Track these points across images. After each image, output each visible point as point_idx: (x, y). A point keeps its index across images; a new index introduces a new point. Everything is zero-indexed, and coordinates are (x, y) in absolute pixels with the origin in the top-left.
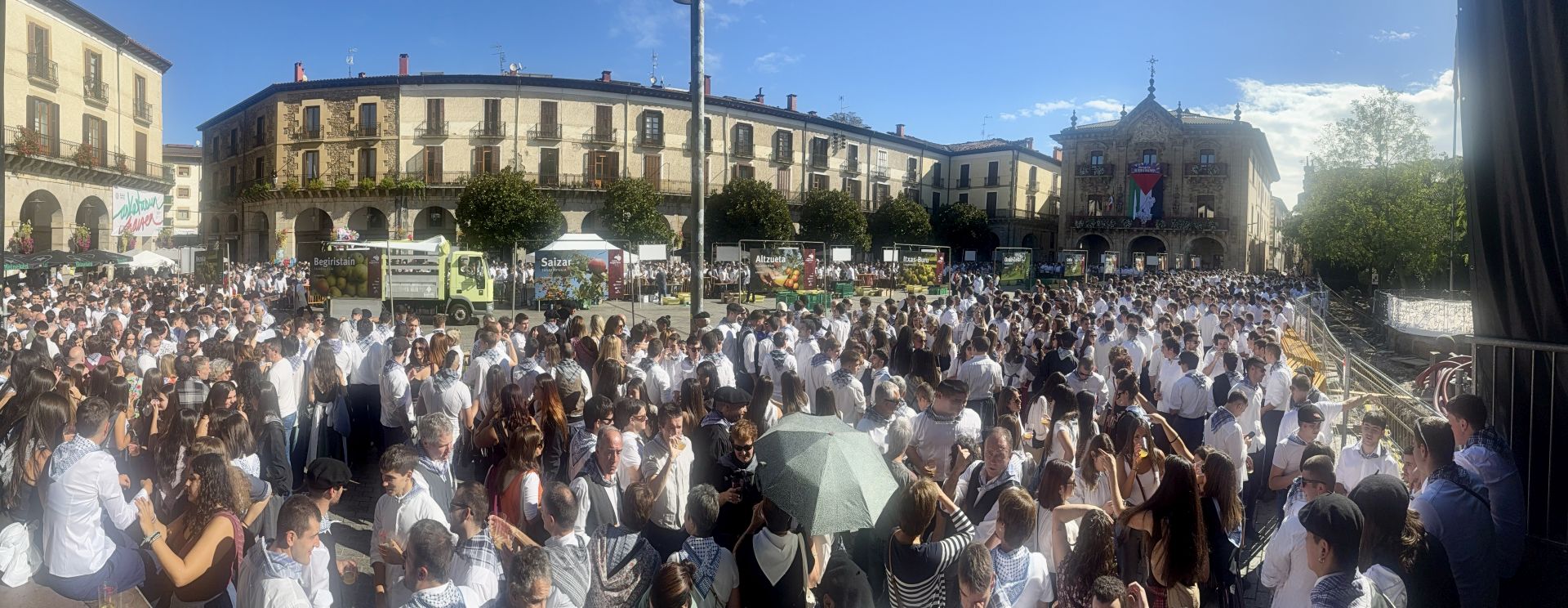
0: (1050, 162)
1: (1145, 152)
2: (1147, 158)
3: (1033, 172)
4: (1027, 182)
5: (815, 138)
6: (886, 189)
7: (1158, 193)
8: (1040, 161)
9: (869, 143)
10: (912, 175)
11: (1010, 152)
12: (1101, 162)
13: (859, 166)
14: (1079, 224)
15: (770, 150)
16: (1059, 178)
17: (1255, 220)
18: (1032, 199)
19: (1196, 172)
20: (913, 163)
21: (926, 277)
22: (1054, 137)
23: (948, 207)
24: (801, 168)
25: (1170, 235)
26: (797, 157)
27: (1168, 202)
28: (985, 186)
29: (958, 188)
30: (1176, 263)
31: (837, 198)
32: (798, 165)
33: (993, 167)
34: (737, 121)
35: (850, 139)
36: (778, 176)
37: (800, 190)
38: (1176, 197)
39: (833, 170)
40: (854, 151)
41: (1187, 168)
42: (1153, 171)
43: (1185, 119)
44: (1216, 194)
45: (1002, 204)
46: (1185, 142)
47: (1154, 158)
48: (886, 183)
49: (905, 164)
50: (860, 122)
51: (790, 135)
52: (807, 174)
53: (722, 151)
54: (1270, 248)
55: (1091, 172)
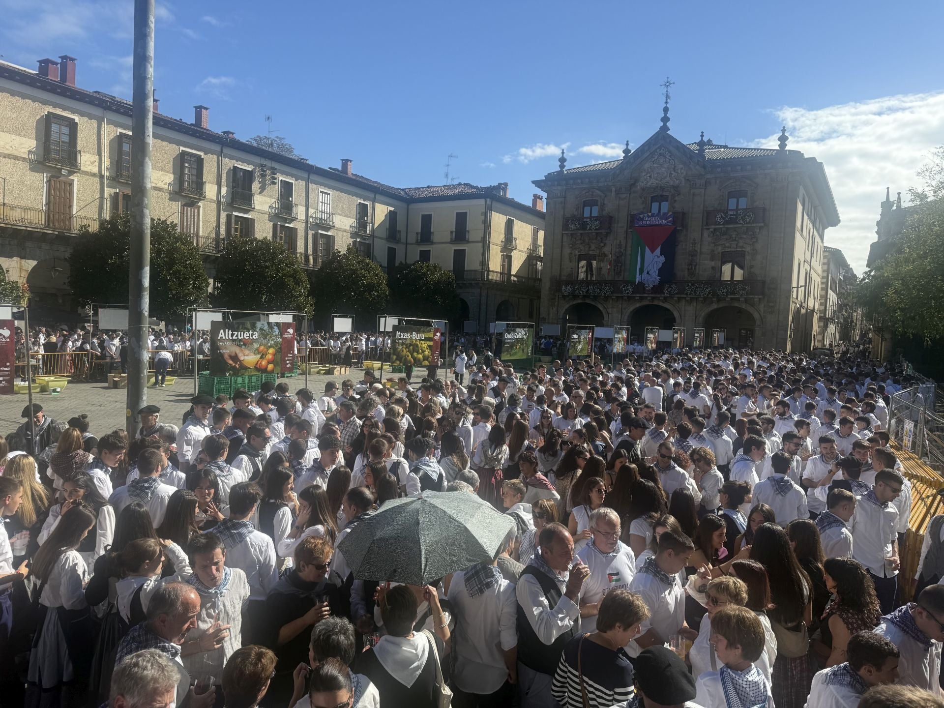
0: (528, 213)
1: (654, 199)
2: (655, 206)
3: (509, 226)
4: (502, 237)
5: (235, 168)
6: (330, 240)
7: (669, 248)
8: (518, 212)
9: (308, 181)
10: (362, 224)
11: (482, 202)
12: (595, 213)
13: (295, 209)
14: (566, 290)
15: (169, 178)
16: (541, 234)
17: (802, 283)
18: (507, 259)
19: (721, 221)
20: (363, 209)
21: (421, 356)
22: (537, 183)
23: (407, 266)
24: (215, 206)
25: (683, 303)
26: (210, 190)
27: (681, 262)
28: (452, 242)
29: (418, 243)
30: (694, 339)
31: (268, 250)
32: (212, 201)
33: (461, 218)
34: (120, 130)
35: (283, 173)
36: (182, 213)
37: (213, 235)
38: (693, 254)
39: (259, 212)
40: (287, 189)
41: (708, 216)
42: (663, 222)
43: (710, 153)
44: (748, 248)
45: (471, 263)
46: (707, 183)
47: (665, 207)
48: (329, 233)
49: (354, 210)
50: (290, 150)
51: (200, 161)
52: (223, 215)
53: (95, 170)
54: (820, 318)
55: (583, 226)
